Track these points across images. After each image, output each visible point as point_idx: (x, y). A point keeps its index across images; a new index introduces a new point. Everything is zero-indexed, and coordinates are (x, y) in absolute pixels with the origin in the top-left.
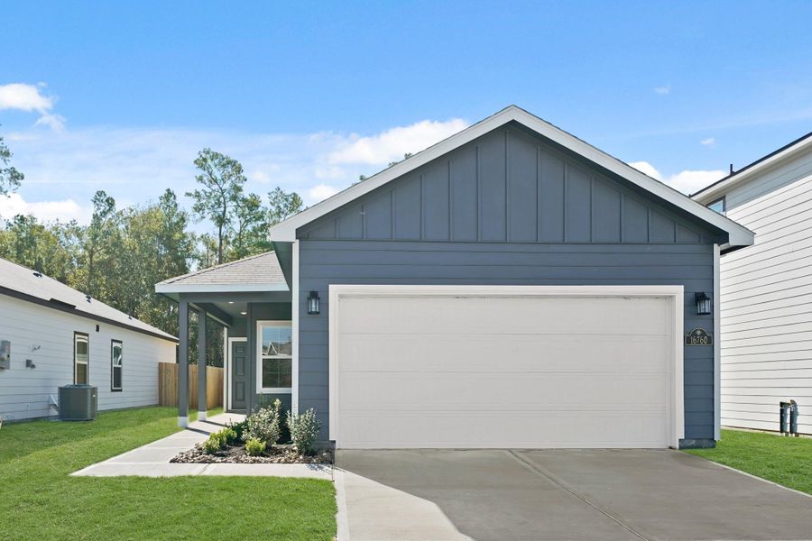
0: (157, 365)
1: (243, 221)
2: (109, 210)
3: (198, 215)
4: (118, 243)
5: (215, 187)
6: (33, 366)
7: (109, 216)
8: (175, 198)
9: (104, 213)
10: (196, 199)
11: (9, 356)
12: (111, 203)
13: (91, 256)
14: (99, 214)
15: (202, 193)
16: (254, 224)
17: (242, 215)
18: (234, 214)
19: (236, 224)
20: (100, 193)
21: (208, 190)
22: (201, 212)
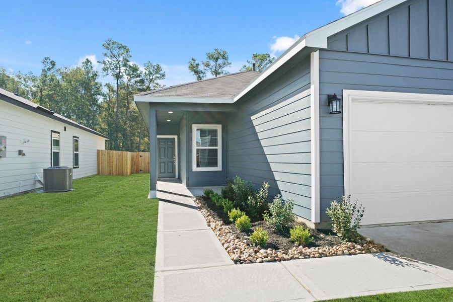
0: (96, 151)
1: (129, 77)
2: (52, 68)
3: (105, 73)
4: (58, 85)
5: (114, 59)
6: (24, 155)
7: (52, 70)
8: (91, 63)
9: (49, 69)
10: (103, 65)
11: (5, 148)
12: (53, 64)
13: (41, 92)
14: (46, 69)
15: (107, 62)
16: (135, 79)
17: (129, 75)
18: (124, 74)
19: (125, 79)
20: (46, 58)
21: (110, 60)
22: (106, 71)
